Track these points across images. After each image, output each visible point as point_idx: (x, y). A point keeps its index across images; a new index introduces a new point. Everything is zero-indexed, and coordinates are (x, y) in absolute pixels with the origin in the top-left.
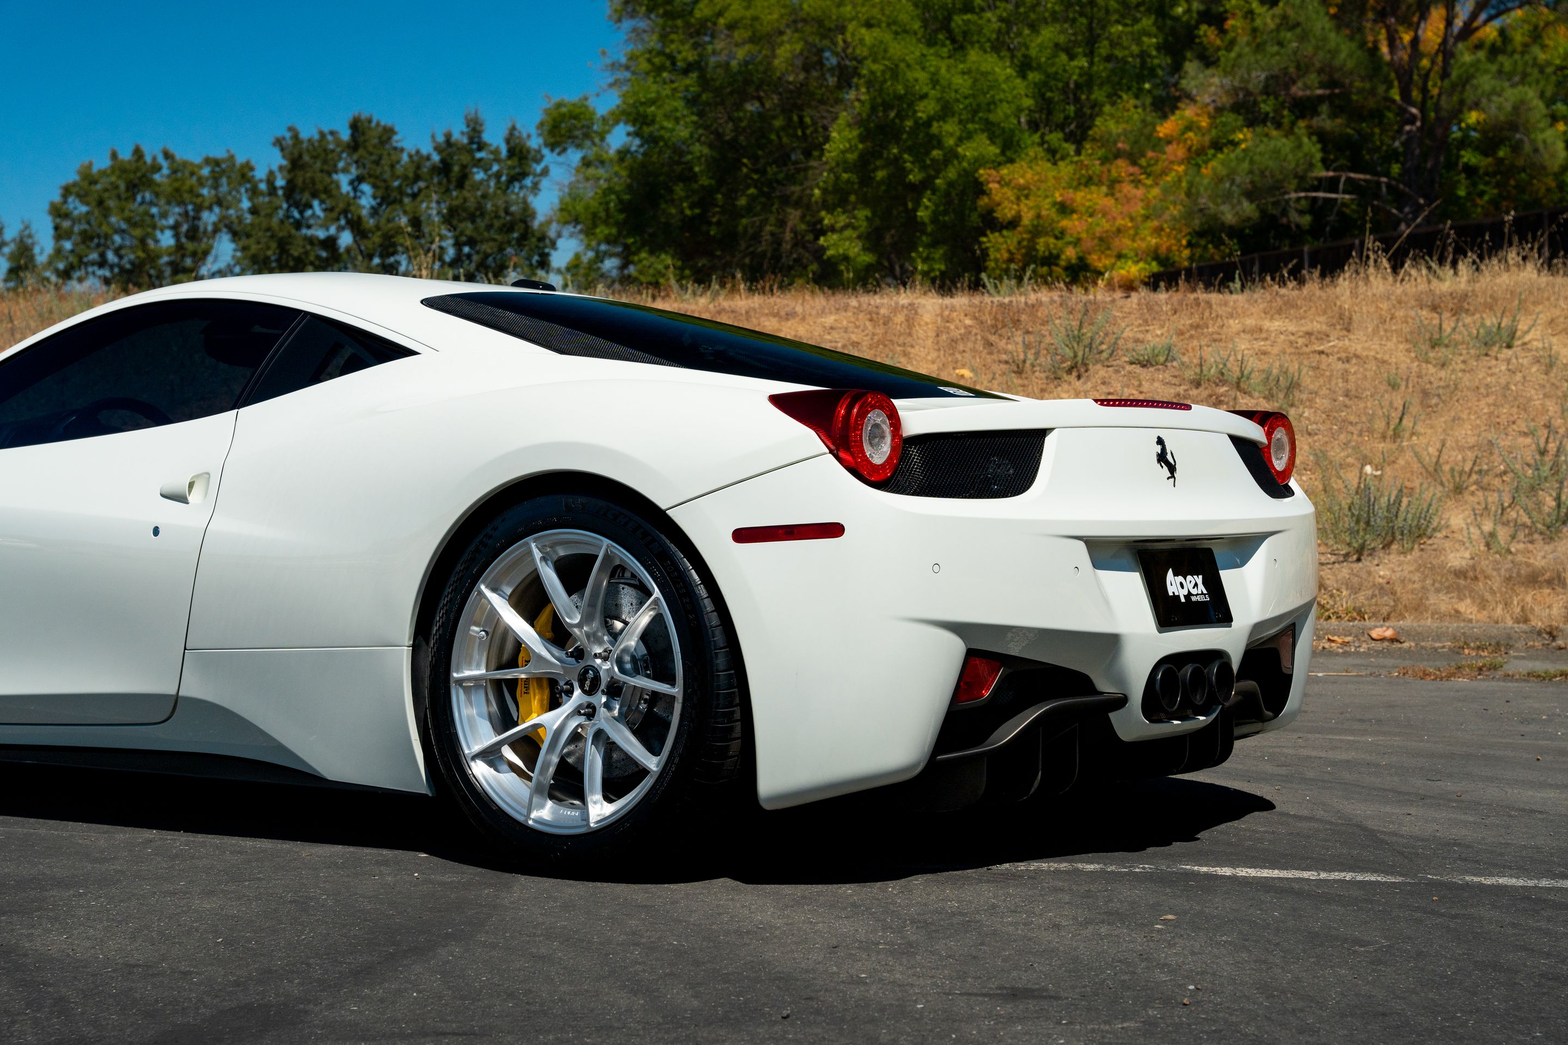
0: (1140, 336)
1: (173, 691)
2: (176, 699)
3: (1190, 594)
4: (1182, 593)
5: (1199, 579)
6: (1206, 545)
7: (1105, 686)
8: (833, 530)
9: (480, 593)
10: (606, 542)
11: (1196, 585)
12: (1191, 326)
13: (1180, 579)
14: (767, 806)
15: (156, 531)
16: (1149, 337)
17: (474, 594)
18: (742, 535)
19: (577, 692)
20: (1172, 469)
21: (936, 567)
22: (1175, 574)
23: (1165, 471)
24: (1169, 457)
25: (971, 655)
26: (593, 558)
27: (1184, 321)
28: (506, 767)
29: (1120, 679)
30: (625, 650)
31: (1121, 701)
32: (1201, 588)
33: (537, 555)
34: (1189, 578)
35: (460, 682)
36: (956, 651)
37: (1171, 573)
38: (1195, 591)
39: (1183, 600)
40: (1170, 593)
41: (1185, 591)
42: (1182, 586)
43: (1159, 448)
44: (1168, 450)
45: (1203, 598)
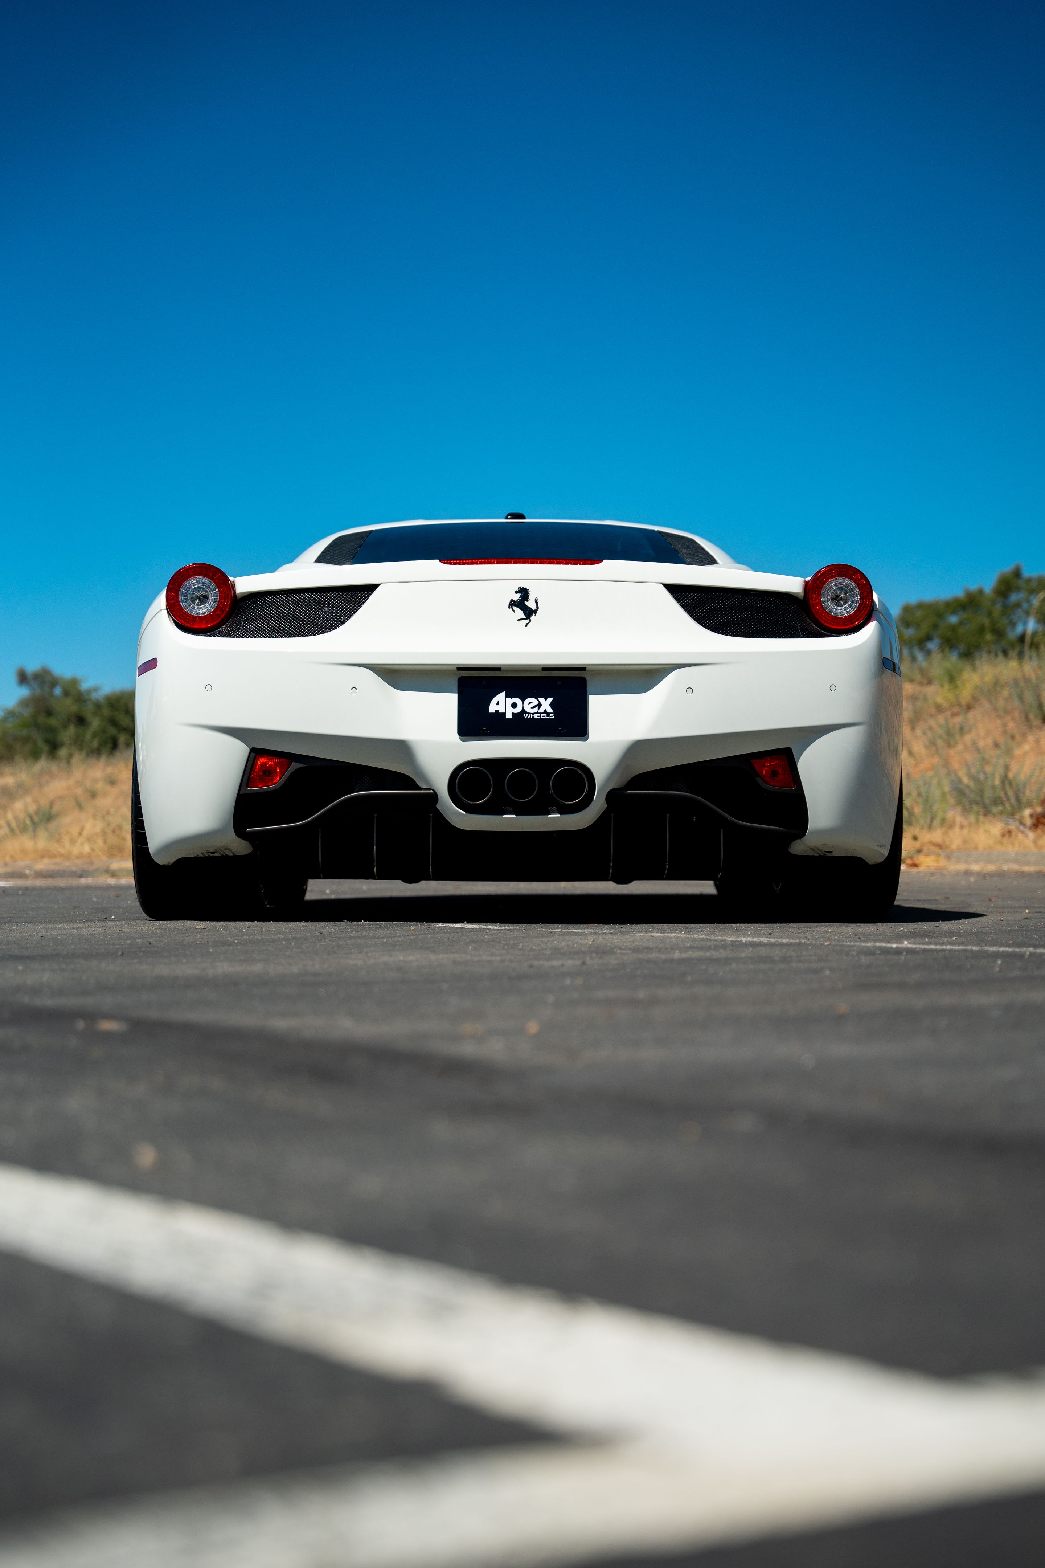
3: (523, 711)
4: (511, 712)
5: (547, 701)
7: (421, 783)
11: (539, 705)
13: (517, 700)
20: (529, 613)
21: (209, 688)
22: (509, 696)
23: (520, 613)
24: (531, 604)
25: (255, 753)
31: (431, 795)
32: (547, 707)
34: (531, 700)
36: (239, 751)
37: (503, 694)
38: (536, 710)
39: (509, 716)
40: (492, 709)
41: (517, 710)
42: (514, 705)
43: (517, 597)
44: (532, 597)
45: (542, 716)
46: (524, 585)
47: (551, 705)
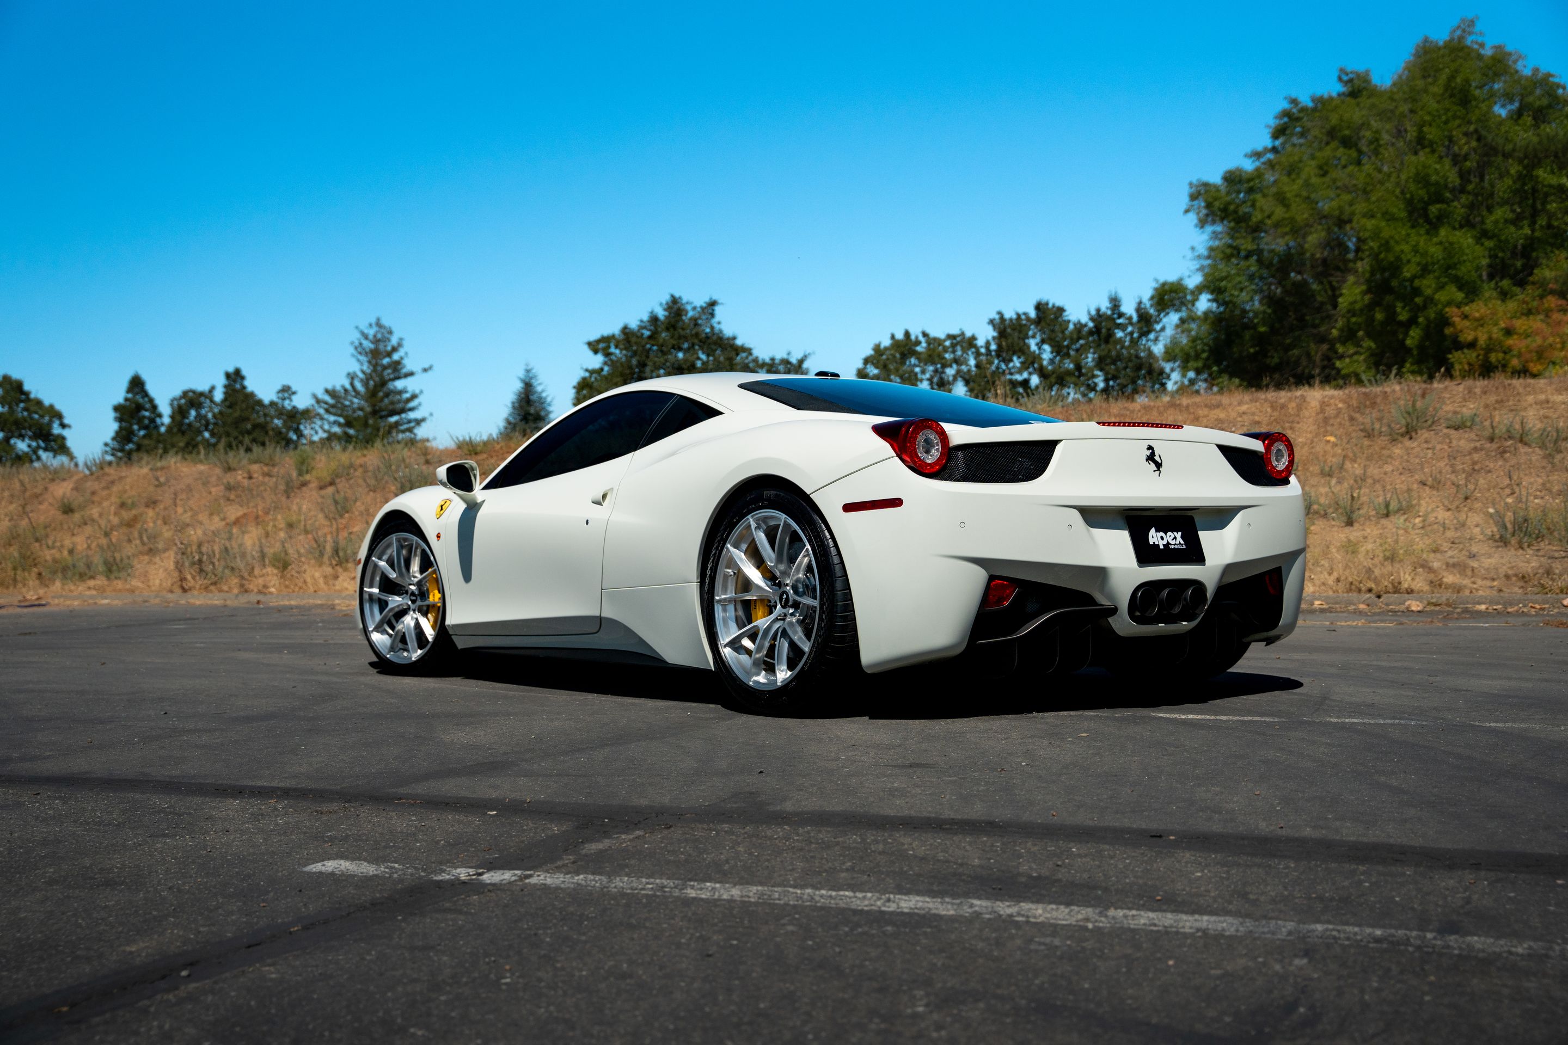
0: (1458, 409)
1: (598, 614)
2: (600, 619)
3: (1168, 543)
4: (1162, 544)
5: (1179, 535)
6: (1190, 513)
7: (1104, 601)
8: (896, 503)
9: (727, 549)
10: (784, 516)
11: (1175, 538)
12: (1497, 402)
13: (1162, 534)
14: (869, 671)
15: (587, 523)
16: (1464, 410)
17: (725, 550)
18: (849, 508)
19: (779, 606)
20: (1159, 466)
21: (962, 525)
22: (1157, 531)
23: (1153, 467)
24: (1157, 458)
25: (992, 578)
26: (778, 526)
27: (1492, 399)
28: (743, 651)
29: (1110, 596)
30: (798, 580)
31: (1114, 611)
32: (1179, 539)
33: (753, 525)
34: (1169, 534)
35: (719, 601)
36: (979, 576)
37: (1153, 530)
38: (1173, 542)
39: (1162, 547)
40: (1151, 543)
41: (1165, 542)
42: (1162, 538)
43: (1149, 452)
44: (1157, 453)
45: (1180, 547)
46: (1152, 443)
47: (1182, 537)
